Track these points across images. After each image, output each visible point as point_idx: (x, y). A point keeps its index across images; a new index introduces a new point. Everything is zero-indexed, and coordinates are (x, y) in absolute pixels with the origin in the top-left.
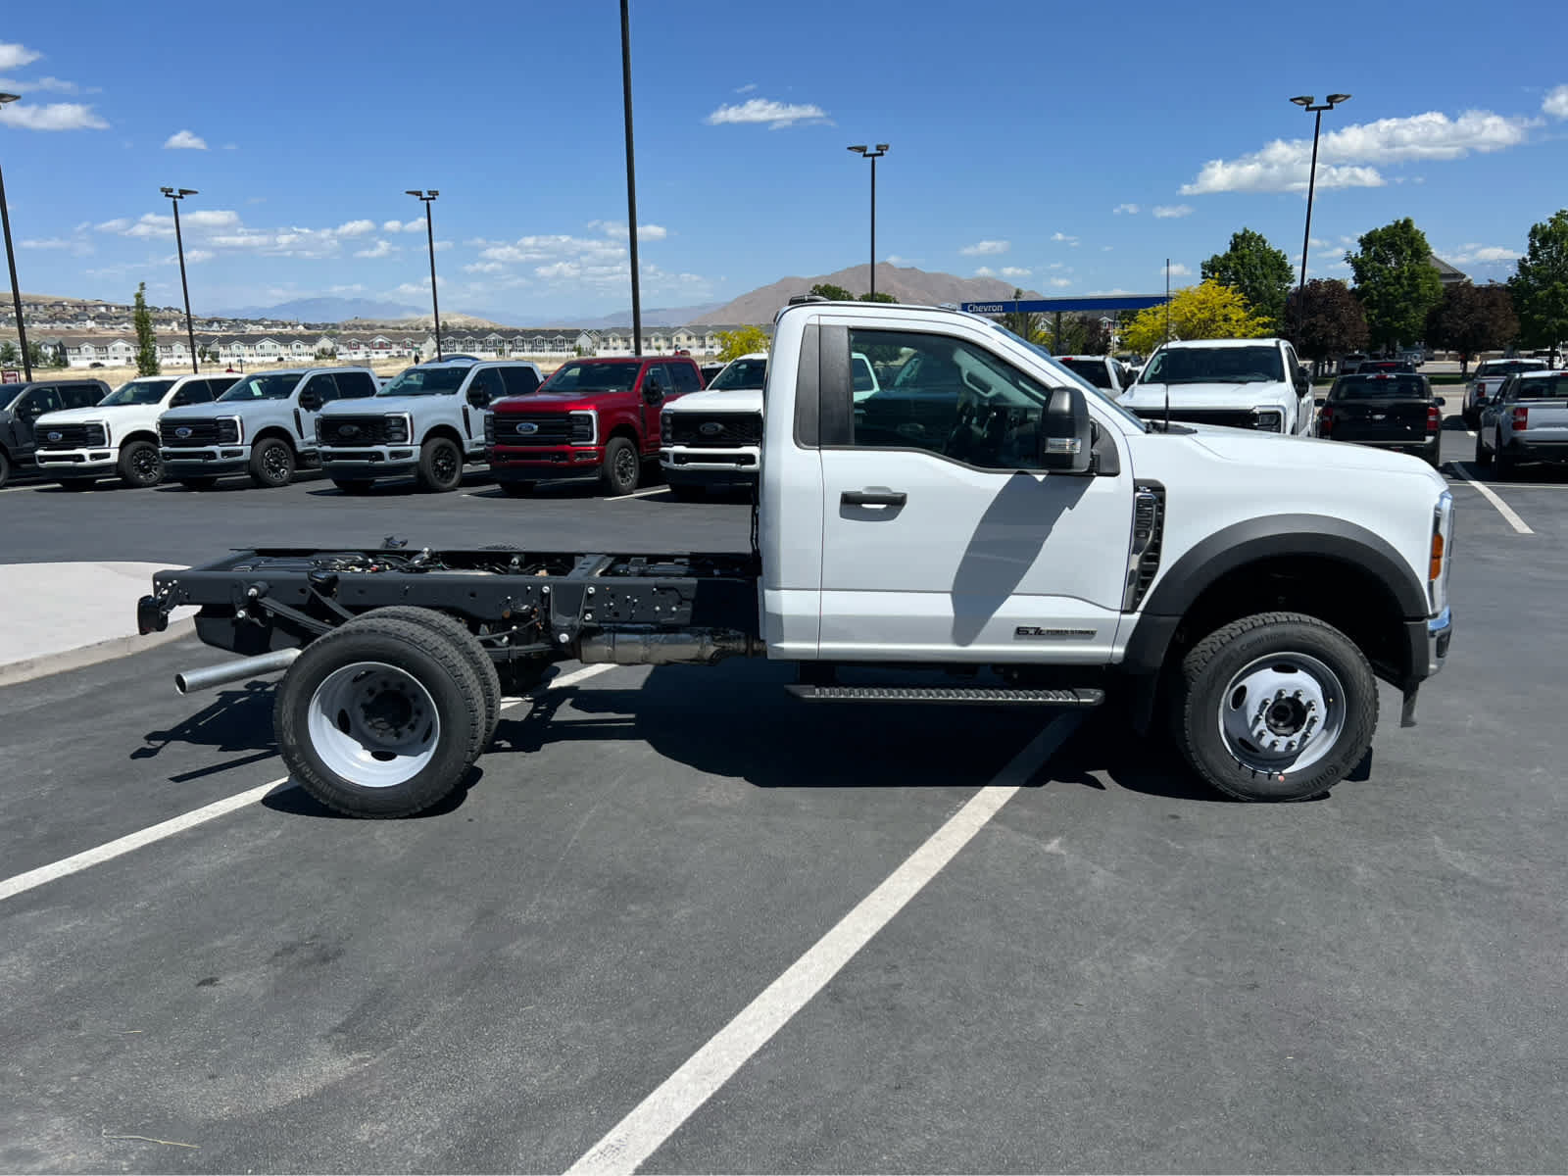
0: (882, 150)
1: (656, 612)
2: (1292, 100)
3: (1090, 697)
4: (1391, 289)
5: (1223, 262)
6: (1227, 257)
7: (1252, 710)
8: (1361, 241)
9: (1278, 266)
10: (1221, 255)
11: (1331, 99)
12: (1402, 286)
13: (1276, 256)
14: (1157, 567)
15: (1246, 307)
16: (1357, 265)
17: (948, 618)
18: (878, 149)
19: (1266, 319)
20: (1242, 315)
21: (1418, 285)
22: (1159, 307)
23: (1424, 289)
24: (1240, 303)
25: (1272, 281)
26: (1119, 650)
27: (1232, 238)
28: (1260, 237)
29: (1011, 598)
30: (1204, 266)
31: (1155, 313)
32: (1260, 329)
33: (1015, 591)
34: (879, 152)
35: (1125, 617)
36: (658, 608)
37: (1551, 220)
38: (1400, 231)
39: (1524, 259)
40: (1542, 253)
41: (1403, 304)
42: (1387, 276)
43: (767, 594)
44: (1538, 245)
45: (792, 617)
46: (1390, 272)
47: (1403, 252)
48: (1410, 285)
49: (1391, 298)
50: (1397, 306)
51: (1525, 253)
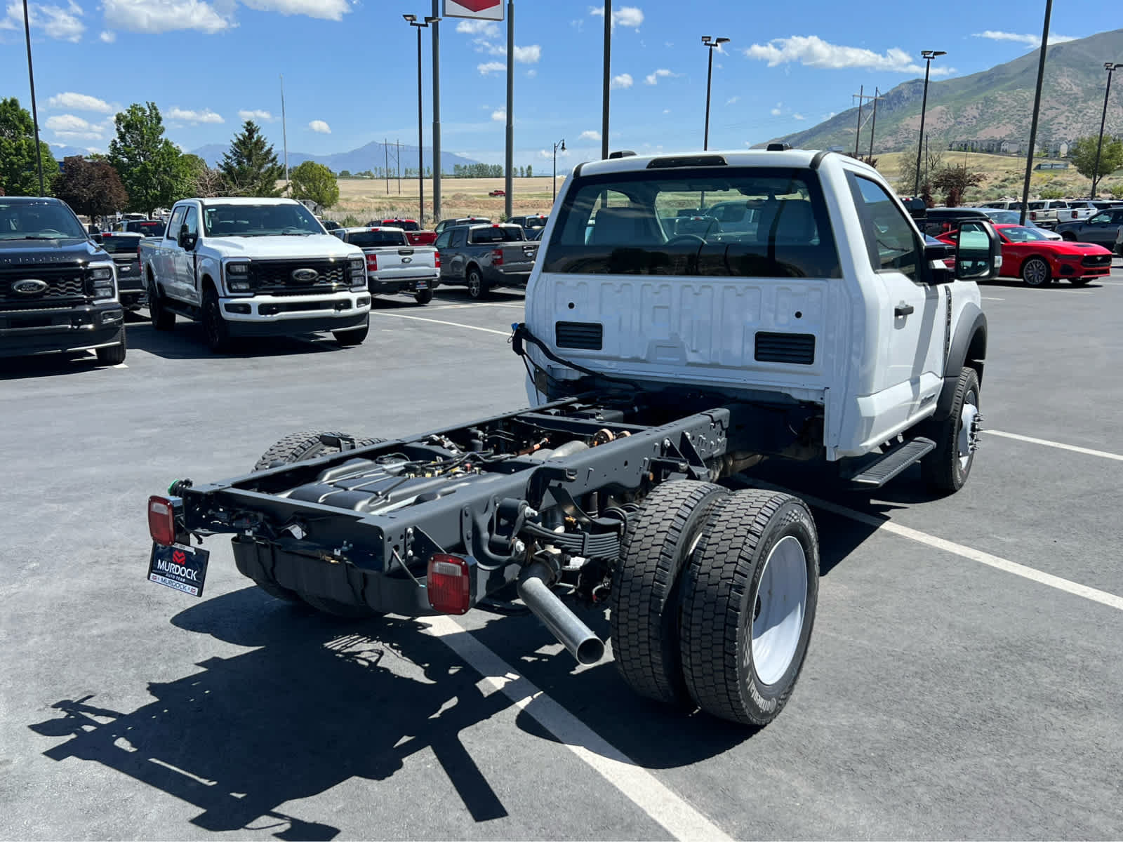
1: (711, 446)
4: (15, 159)
12: (23, 156)
14: (949, 344)
21: (36, 156)
23: (42, 161)
36: (712, 443)
37: (129, 111)
38: (9, 109)
39: (114, 141)
40: (128, 137)
41: (28, 173)
42: (8, 146)
43: (860, 400)
44: (123, 130)
45: (881, 416)
46: (10, 144)
47: (16, 127)
48: (29, 157)
49: (16, 166)
50: (23, 174)
51: (116, 136)
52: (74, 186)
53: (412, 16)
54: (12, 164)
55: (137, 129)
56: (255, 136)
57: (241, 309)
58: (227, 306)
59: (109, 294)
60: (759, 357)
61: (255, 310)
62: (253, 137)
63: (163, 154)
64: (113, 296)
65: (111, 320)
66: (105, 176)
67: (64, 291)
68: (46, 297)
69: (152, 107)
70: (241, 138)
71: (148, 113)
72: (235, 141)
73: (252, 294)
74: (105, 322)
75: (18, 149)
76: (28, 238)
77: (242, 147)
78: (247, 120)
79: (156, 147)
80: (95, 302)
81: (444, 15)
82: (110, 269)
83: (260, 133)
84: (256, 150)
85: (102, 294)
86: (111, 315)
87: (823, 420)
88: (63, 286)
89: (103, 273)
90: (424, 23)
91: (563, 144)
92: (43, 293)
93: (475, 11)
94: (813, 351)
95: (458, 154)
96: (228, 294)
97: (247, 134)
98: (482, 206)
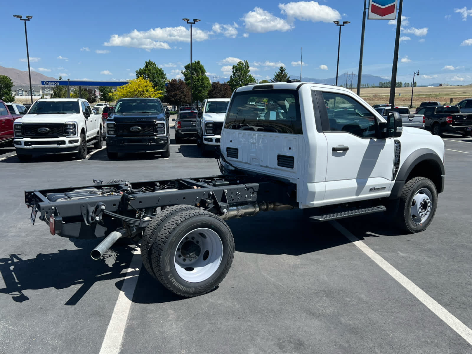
0: (29, 18)
1: (246, 197)
2: (183, 19)
3: (383, 208)
4: (197, 83)
5: (144, 71)
6: (145, 70)
7: (418, 206)
8: (185, 67)
9: (161, 74)
10: (142, 69)
11: (195, 20)
12: (199, 82)
13: (160, 70)
14: (399, 166)
15: (154, 87)
16: (185, 75)
17: (356, 187)
18: (27, 18)
19: (161, 92)
20: (153, 90)
21: (204, 82)
22: (124, 86)
23: (206, 84)
24: (151, 86)
25: (160, 79)
26: (389, 192)
27: (145, 63)
28: (154, 63)
29: (369, 179)
30: (137, 72)
31: (124, 88)
32: (159, 95)
33: (370, 177)
34: (28, 19)
35: (392, 182)
36: (246, 196)
37: (237, 64)
38: (197, 65)
39: (232, 76)
40: (236, 74)
41: (200, 88)
42: (195, 79)
43: (309, 185)
44: (235, 71)
45: (318, 192)
46: (196, 78)
47: (199, 72)
48: (202, 82)
49: (197, 86)
50: (199, 89)
51: (232, 74)
52: (215, 93)
53: (337, 22)
54: (196, 85)
55: (240, 71)
56: (283, 72)
57: (210, 140)
58: (205, 138)
59: (163, 133)
60: (279, 164)
61: (214, 141)
62: (282, 73)
63: (248, 81)
64: (164, 134)
65: (162, 142)
66: (226, 89)
67: (147, 131)
68: (141, 133)
69: (246, 63)
70: (278, 73)
71: (244, 65)
72: (276, 75)
73: (213, 135)
74: (160, 143)
75: (198, 80)
76: (143, 112)
77: (278, 77)
78: (281, 66)
79: (246, 78)
80: (157, 135)
81: (368, 19)
82: (164, 124)
83: (285, 72)
84: (283, 78)
85: (159, 133)
86: (163, 140)
87: (296, 192)
88: (147, 129)
89: (161, 125)
90: (343, 24)
91: (418, 73)
92: (140, 131)
93: (382, 16)
94: (293, 163)
95: (383, 77)
96: (206, 134)
97: (280, 72)
98: (385, 100)
